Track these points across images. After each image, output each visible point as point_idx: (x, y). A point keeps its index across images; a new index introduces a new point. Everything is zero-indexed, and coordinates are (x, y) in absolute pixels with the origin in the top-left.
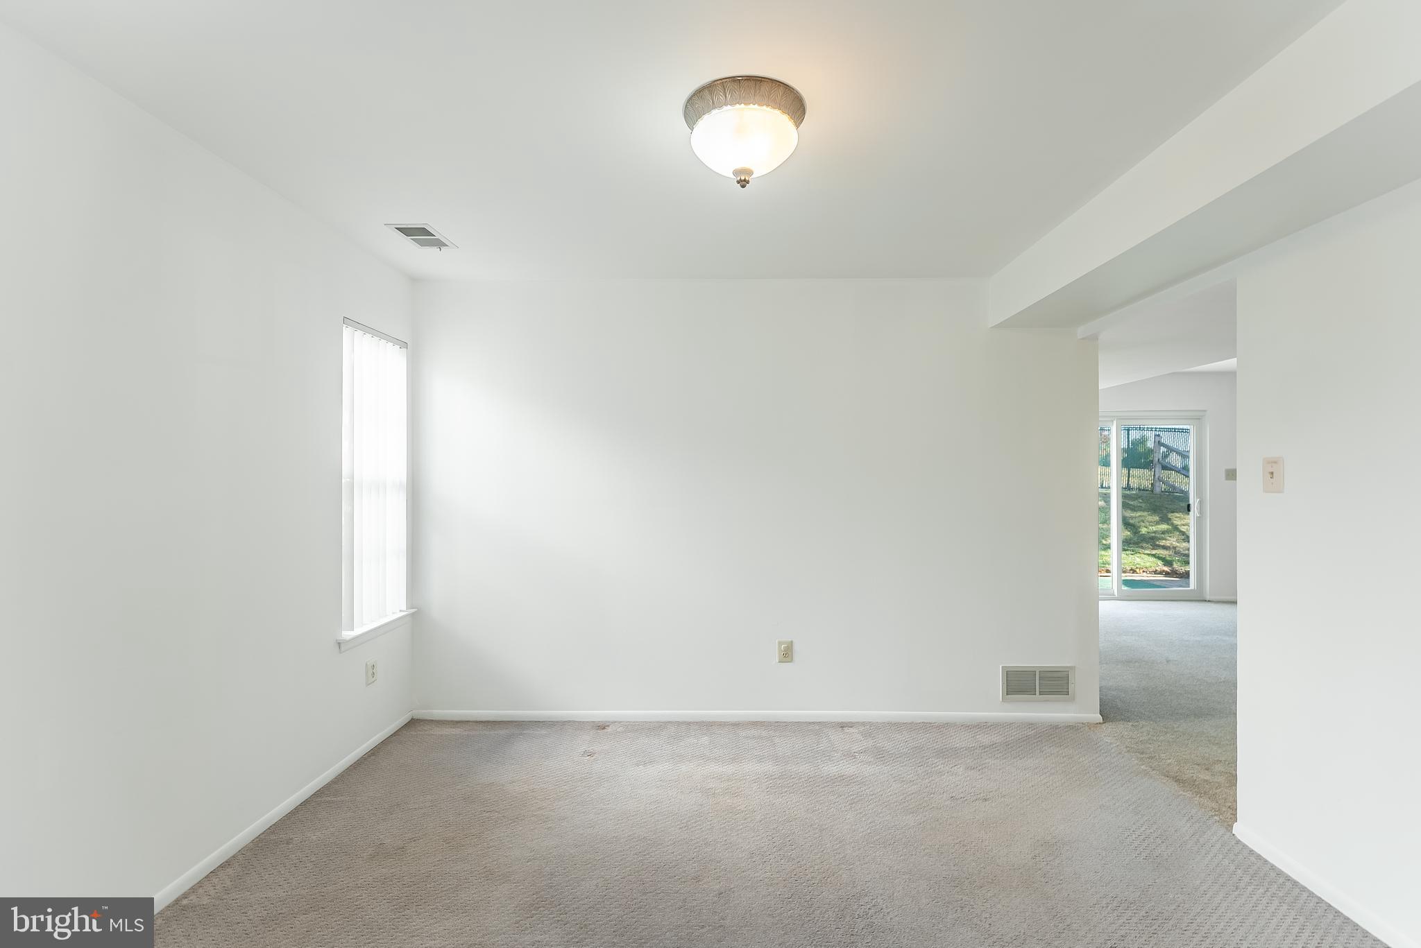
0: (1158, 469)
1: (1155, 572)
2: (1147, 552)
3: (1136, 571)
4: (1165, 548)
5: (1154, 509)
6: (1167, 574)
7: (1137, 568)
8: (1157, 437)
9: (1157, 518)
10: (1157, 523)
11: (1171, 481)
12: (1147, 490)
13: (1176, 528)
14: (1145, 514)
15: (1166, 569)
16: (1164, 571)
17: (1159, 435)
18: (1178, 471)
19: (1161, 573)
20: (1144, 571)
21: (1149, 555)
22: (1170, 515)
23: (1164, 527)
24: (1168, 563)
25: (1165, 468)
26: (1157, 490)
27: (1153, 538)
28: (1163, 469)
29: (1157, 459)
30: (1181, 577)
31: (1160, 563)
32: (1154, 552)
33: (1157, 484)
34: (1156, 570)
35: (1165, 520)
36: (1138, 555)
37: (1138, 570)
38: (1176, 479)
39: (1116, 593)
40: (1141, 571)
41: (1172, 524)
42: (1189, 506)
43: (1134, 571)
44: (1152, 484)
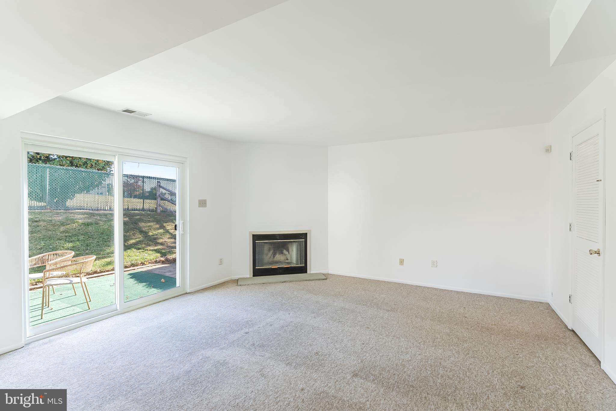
0: (159, 200)
1: (156, 262)
2: (152, 248)
3: (144, 264)
4: (162, 244)
5: (158, 222)
6: (163, 262)
7: (145, 261)
8: (158, 183)
9: (158, 226)
10: (158, 229)
11: (166, 207)
12: (153, 211)
13: (167, 231)
14: (152, 224)
15: (162, 259)
16: (161, 260)
17: (159, 182)
18: (169, 201)
19: (159, 262)
20: (149, 263)
21: (152, 250)
22: (165, 224)
23: (161, 231)
24: (163, 255)
25: (162, 199)
26: (159, 211)
27: (155, 239)
28: (161, 200)
29: (158, 195)
30: (170, 263)
31: (159, 255)
32: (156, 248)
33: (158, 208)
34: (157, 261)
35: (162, 227)
36: (146, 252)
37: (145, 263)
38: (168, 206)
39: (118, 308)
40: (148, 263)
41: (166, 229)
42: (176, 226)
43: (143, 264)
44: (156, 208)
